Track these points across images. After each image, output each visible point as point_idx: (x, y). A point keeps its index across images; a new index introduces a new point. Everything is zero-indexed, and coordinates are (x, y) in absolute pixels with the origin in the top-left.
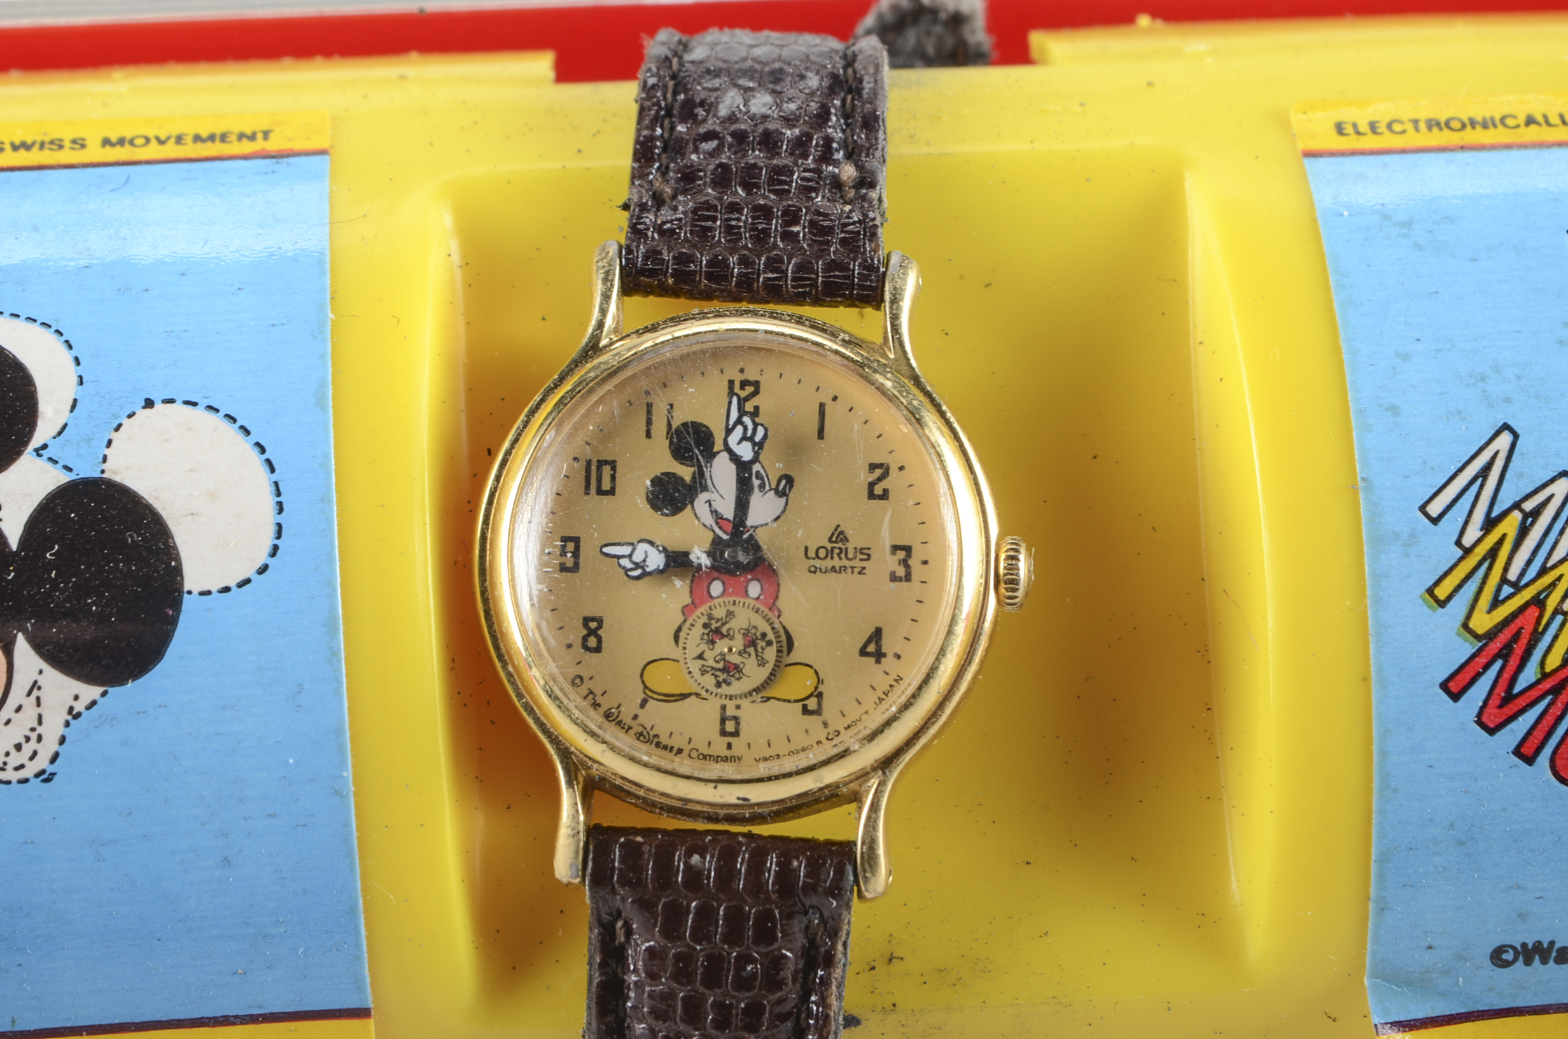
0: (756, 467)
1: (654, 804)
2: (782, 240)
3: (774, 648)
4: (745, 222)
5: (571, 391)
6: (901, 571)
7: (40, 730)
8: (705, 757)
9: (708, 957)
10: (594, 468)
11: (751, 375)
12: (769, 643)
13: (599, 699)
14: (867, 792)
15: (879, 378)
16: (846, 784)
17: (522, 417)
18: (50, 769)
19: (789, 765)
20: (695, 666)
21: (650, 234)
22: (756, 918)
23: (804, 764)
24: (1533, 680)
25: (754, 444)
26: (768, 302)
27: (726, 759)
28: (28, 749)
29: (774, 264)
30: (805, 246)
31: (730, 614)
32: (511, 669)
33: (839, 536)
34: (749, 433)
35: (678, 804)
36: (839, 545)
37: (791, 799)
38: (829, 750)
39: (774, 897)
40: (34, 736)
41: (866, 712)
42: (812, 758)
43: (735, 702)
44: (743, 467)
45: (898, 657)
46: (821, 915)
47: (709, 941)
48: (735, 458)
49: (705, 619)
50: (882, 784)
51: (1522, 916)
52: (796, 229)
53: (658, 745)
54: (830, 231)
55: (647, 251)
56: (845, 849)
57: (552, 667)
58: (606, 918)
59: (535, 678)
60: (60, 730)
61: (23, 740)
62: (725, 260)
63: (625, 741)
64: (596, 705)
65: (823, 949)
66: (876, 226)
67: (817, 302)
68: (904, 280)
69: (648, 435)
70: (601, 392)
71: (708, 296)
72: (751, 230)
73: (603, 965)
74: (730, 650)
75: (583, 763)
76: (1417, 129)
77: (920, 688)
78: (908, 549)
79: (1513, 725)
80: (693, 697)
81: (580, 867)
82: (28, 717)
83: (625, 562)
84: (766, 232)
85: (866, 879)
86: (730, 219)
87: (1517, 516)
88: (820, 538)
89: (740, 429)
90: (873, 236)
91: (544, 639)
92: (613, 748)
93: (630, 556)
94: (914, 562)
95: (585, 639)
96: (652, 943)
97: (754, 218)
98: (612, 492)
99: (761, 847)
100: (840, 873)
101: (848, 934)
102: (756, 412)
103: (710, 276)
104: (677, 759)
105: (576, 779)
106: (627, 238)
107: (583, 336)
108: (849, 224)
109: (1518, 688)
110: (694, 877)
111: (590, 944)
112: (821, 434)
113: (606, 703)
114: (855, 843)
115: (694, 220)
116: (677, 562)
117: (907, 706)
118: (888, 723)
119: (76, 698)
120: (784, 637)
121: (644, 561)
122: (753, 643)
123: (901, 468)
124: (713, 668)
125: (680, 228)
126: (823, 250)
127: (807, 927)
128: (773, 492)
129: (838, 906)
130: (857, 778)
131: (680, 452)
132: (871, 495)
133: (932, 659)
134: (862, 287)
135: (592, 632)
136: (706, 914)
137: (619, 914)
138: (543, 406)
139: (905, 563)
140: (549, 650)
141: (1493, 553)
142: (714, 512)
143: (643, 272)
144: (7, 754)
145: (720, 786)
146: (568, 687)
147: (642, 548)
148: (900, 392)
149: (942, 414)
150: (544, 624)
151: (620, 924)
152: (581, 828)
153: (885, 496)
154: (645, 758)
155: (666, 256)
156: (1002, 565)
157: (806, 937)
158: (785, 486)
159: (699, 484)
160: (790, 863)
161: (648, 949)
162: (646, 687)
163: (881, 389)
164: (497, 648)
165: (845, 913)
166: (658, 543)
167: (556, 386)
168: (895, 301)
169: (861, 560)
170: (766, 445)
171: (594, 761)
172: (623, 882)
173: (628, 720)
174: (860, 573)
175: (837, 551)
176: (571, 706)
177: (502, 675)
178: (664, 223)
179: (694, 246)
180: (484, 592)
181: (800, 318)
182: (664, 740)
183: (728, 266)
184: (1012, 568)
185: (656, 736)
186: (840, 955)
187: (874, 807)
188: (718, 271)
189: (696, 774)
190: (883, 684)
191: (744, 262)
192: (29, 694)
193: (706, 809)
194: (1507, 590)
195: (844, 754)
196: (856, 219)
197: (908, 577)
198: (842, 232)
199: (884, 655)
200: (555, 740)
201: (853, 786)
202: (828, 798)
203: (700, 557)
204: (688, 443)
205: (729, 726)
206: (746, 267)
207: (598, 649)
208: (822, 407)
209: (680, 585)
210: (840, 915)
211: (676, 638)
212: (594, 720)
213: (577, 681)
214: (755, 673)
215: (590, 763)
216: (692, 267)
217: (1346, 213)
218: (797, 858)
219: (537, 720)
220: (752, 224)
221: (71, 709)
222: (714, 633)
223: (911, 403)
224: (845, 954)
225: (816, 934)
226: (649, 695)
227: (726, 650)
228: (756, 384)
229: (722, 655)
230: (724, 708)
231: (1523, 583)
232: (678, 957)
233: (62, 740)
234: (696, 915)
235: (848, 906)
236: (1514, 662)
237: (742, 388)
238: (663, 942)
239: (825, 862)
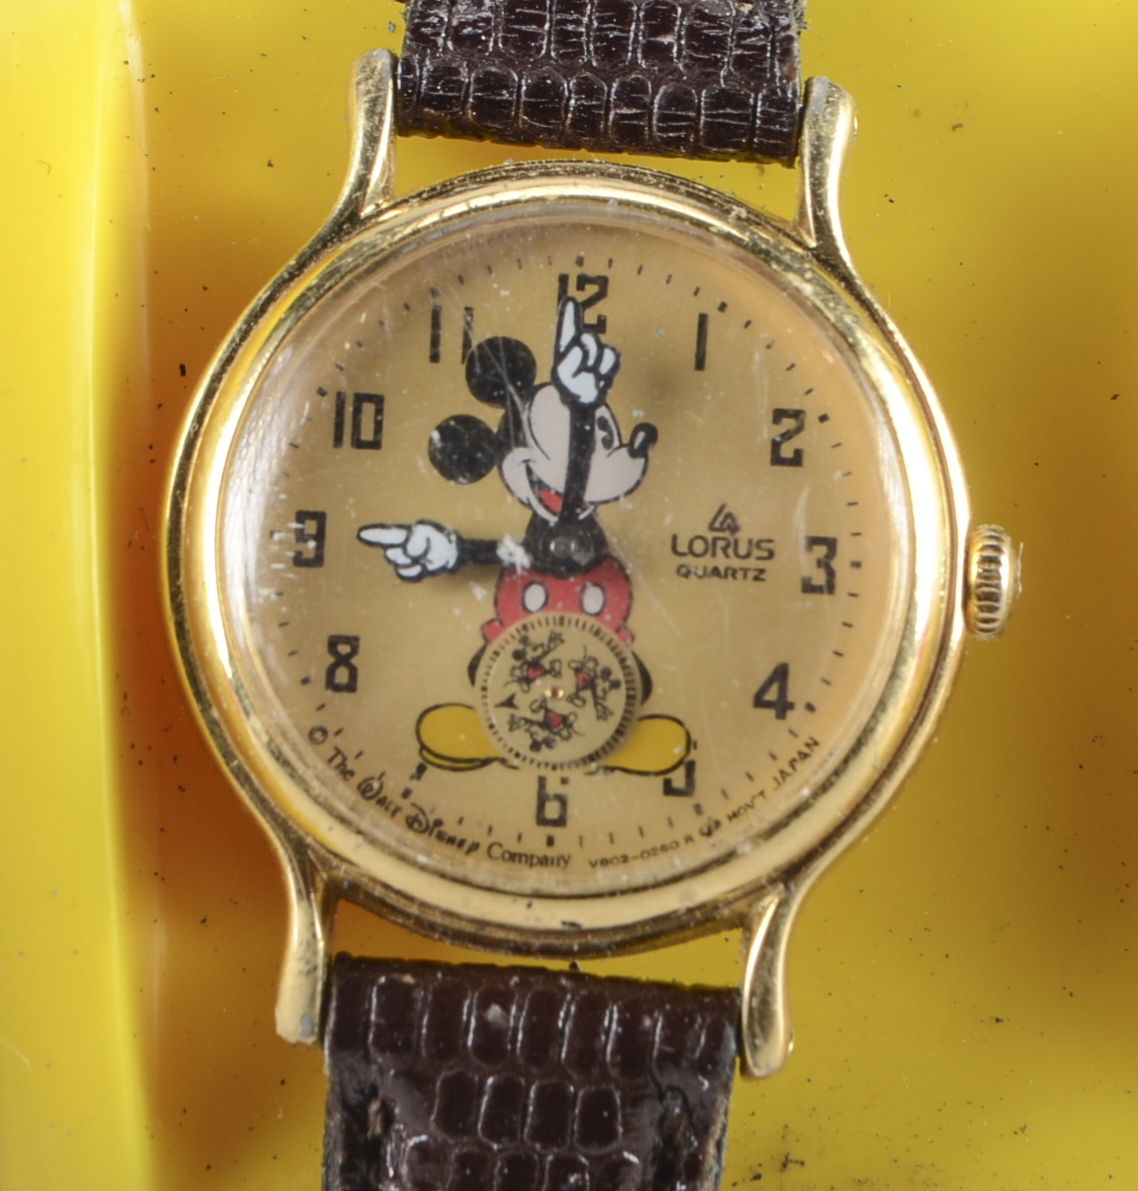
0: (601, 412)
1: (432, 927)
2: (645, 57)
3: (622, 691)
4: (589, 27)
5: (318, 286)
6: (819, 578)
8: (513, 857)
9: (512, 1162)
10: (349, 410)
11: (593, 269)
12: (615, 685)
13: (350, 765)
14: (761, 915)
15: (793, 279)
16: (728, 903)
17: (239, 324)
19: (641, 873)
20: (501, 717)
21: (440, 41)
22: (585, 1104)
23: (666, 873)
25: (599, 377)
26: (620, 151)
27: (544, 861)
29: (632, 94)
30: (681, 66)
31: (556, 639)
32: (215, 714)
33: (725, 522)
34: (591, 362)
35: (470, 928)
36: (726, 534)
37: (643, 923)
38: (705, 851)
39: (614, 1072)
41: (762, 793)
42: (680, 862)
43: (559, 774)
44: (581, 414)
45: (810, 708)
46: (685, 1101)
47: (512, 1134)
48: (568, 398)
49: (516, 646)
50: (783, 904)
52: (667, 39)
53: (440, 837)
54: (719, 44)
55: (436, 69)
56: (723, 1001)
57: (282, 715)
58: (353, 1097)
59: (254, 733)
62: (556, 86)
63: (391, 830)
64: (346, 773)
65: (685, 1152)
66: (790, 39)
67: (696, 152)
68: (832, 123)
69: (434, 357)
70: (361, 290)
71: (527, 138)
72: (597, 39)
73: (347, 1168)
74: (555, 693)
75: (325, 863)
77: (846, 761)
78: (831, 544)
80: (496, 767)
81: (317, 1020)
83: (395, 555)
84: (621, 43)
85: (755, 1048)
86: (565, 22)
88: (695, 523)
89: (576, 353)
90: (786, 54)
91: (270, 673)
92: (372, 841)
93: (403, 546)
94: (840, 564)
95: (331, 672)
96: (424, 1138)
97: (601, 20)
98: (376, 444)
99: (597, 994)
100: (716, 1038)
101: (724, 1129)
102: (600, 327)
103: (532, 110)
104: (470, 861)
105: (314, 885)
106: (406, 47)
107: (335, 198)
108: (750, 35)
110: (492, 1040)
111: (327, 1134)
112: (700, 364)
113: (362, 770)
114: (738, 992)
115: (508, 21)
116: (477, 555)
117: (825, 787)
118: (796, 813)
120: (637, 677)
121: (426, 552)
122: (590, 684)
123: (823, 418)
124: (527, 721)
125: (488, 34)
126: (709, 75)
127: (663, 1119)
128: (624, 451)
129: (712, 1088)
130: (746, 895)
131: (484, 387)
132: (777, 460)
133: (865, 716)
134: (768, 134)
135: (343, 661)
136: (508, 1097)
137: (373, 1092)
138: (271, 309)
139: (825, 564)
140: (277, 690)
142: (537, 485)
143: (428, 101)
145: (537, 904)
146: (305, 747)
147: (422, 533)
148: (825, 302)
149: (888, 336)
150: (271, 651)
151: (374, 1106)
152: (320, 960)
153: (797, 460)
154: (422, 859)
155: (465, 76)
156: (975, 570)
157: (661, 1132)
158: (644, 442)
159: (513, 433)
160: (639, 1021)
161: (418, 1147)
162: (423, 747)
163: (796, 296)
164: (194, 681)
165: (721, 1098)
166: (449, 526)
167: (292, 276)
168: (818, 157)
169: (759, 558)
170: (618, 379)
171: (343, 859)
172: (383, 1045)
173: (398, 800)
174: (756, 578)
175: (721, 544)
176: (309, 776)
177: (202, 722)
178: (463, 25)
179: (509, 63)
180: (176, 593)
181: (672, 181)
182: (450, 828)
183: (560, 95)
184: (990, 576)
185: (438, 823)
186: (710, 1161)
187: (771, 940)
188: (545, 101)
189: (500, 884)
190: (789, 749)
191: (586, 89)
193: (512, 936)
195: (728, 857)
196: (759, 26)
197: (830, 588)
198: (738, 46)
199: (791, 706)
200: (283, 825)
201: (741, 906)
202: (699, 923)
203: (513, 552)
204: (497, 375)
205: (551, 812)
206: (589, 97)
207: (351, 687)
208: (703, 320)
209: (481, 594)
210: (713, 1102)
211: (472, 669)
212: (344, 795)
213: (318, 735)
214: (591, 731)
215: (335, 862)
216: (506, 95)
218: (650, 1014)
219: (255, 794)
220: (599, 29)
222: (530, 668)
223: (841, 319)
224: (718, 1159)
225: (675, 1130)
226: (429, 759)
227: (548, 693)
228: (603, 282)
229: (543, 700)
230: (542, 782)
232: (464, 1160)
234: (493, 1098)
235: (726, 1088)
237: (580, 287)
238: (441, 1136)
239: (693, 1021)
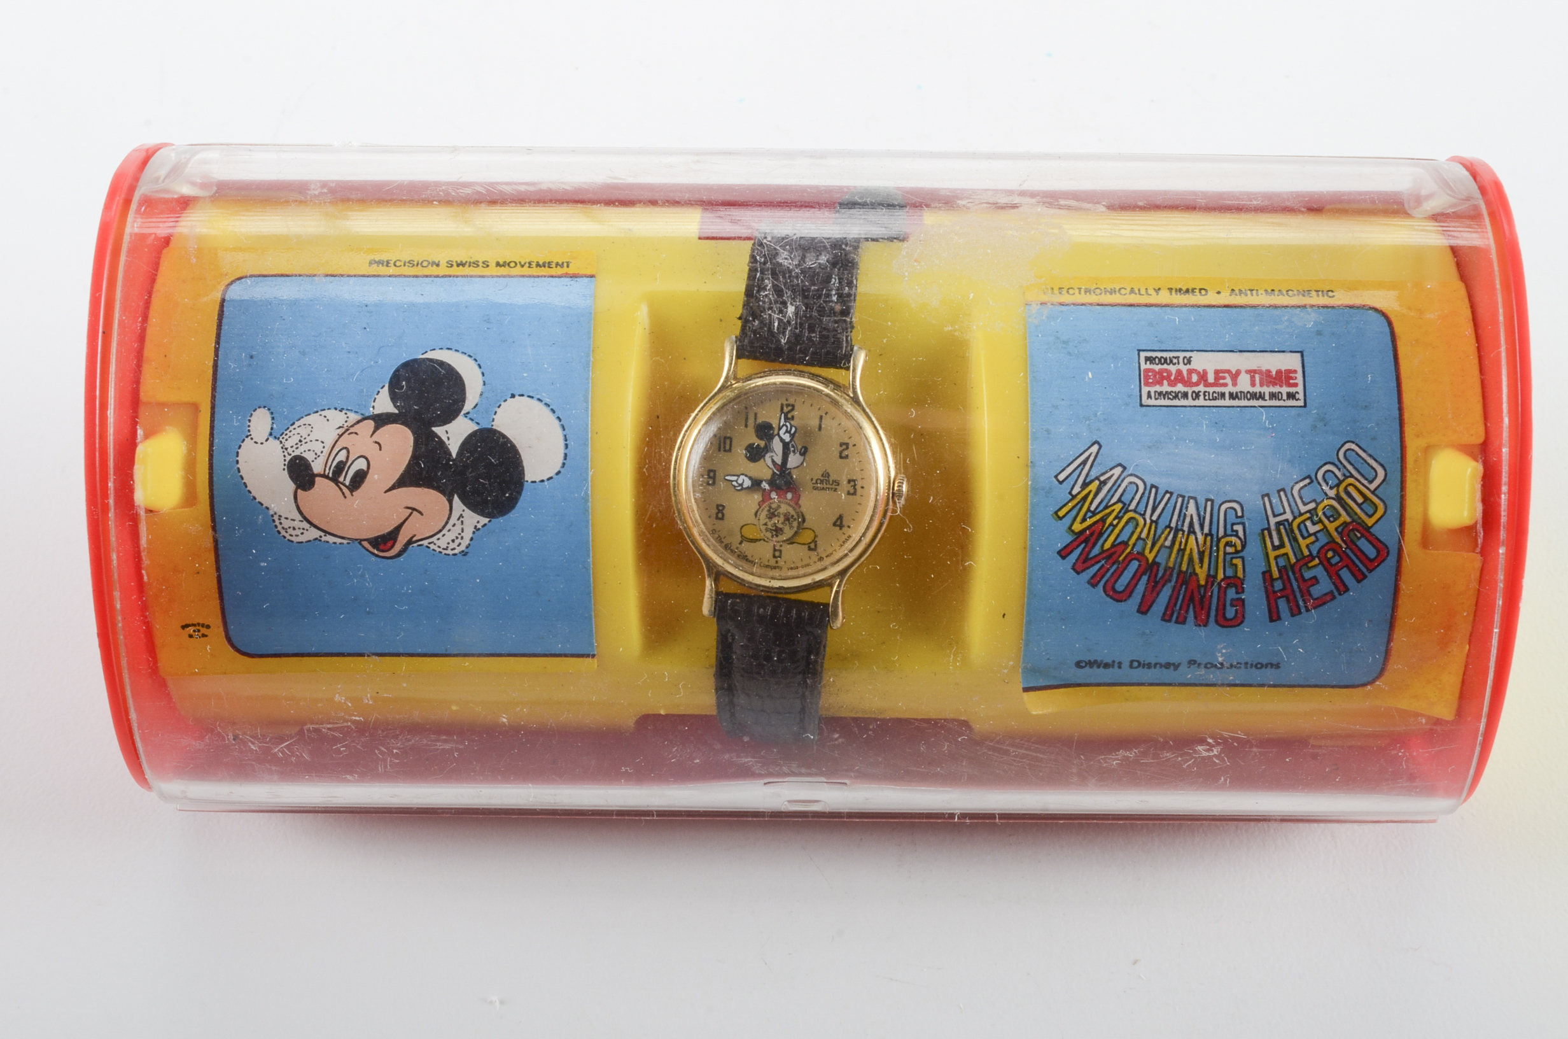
0: (791, 444)
1: (745, 585)
3: (797, 521)
6: (852, 491)
7: (462, 534)
8: (767, 567)
10: (723, 439)
11: (789, 402)
12: (795, 520)
13: (723, 540)
14: (835, 584)
15: (846, 407)
16: (826, 580)
17: (693, 416)
18: (467, 551)
20: (763, 528)
21: (749, 332)
22: (786, 636)
23: (810, 572)
24: (1097, 552)
25: (791, 434)
26: (799, 365)
27: (775, 568)
28: (457, 542)
31: (779, 507)
32: (685, 525)
33: (826, 474)
34: (789, 430)
35: (753, 586)
36: (826, 478)
37: (801, 586)
38: (820, 566)
39: (794, 628)
40: (460, 537)
41: (835, 551)
42: (812, 570)
43: (779, 544)
44: (786, 445)
45: (849, 528)
48: (782, 440)
49: (768, 508)
50: (841, 581)
51: (1089, 650)
52: (813, 335)
53: (747, 560)
54: (828, 337)
55: (748, 342)
56: (825, 606)
57: (703, 525)
58: (723, 631)
59: (695, 532)
60: (471, 535)
61: (455, 538)
62: (782, 348)
63: (732, 558)
64: (721, 542)
65: (815, 649)
67: (821, 367)
68: (859, 360)
69: (746, 426)
71: (774, 361)
73: (722, 650)
75: (715, 567)
76: (1080, 293)
77: (859, 541)
78: (855, 482)
79: (1088, 571)
80: (762, 541)
81: (713, 610)
82: (458, 528)
83: (734, 483)
85: (833, 620)
87: (1097, 482)
88: (818, 475)
89: (784, 428)
91: (700, 514)
92: (727, 561)
93: (737, 481)
94: (857, 487)
95: (717, 514)
96: (744, 643)
97: (795, 328)
98: (730, 451)
99: (790, 603)
100: (824, 616)
102: (792, 420)
104: (756, 568)
105: (711, 572)
106: (740, 333)
107: (720, 380)
109: (1092, 554)
110: (761, 618)
112: (820, 429)
114: (829, 604)
115: (769, 329)
116: (756, 483)
117: (851, 550)
118: (843, 558)
119: (478, 522)
120: (802, 518)
121: (743, 483)
122: (788, 520)
123: (854, 446)
124: (771, 529)
128: (798, 454)
129: (822, 632)
130: (831, 579)
131: (759, 435)
132: (841, 457)
133: (864, 529)
135: (720, 511)
137: (729, 631)
138: (701, 412)
139: (854, 487)
140: (702, 520)
141: (1085, 498)
142: (773, 461)
143: (746, 351)
144: (448, 543)
145: (773, 581)
146: (709, 533)
147: (742, 477)
148: (854, 414)
149: (872, 422)
151: (729, 635)
152: (713, 593)
153: (846, 457)
154: (741, 567)
155: (756, 344)
157: (808, 643)
158: (803, 452)
159: (767, 449)
160: (801, 614)
161: (741, 645)
162: (742, 535)
163: (846, 412)
166: (748, 475)
167: (708, 402)
169: (835, 485)
170: (796, 435)
171: (720, 566)
172: (731, 619)
173: (735, 550)
174: (835, 490)
175: (825, 481)
176: (710, 543)
177: (682, 528)
179: (769, 341)
182: (749, 559)
185: (746, 557)
186: (822, 651)
187: (838, 589)
189: (763, 575)
190: (842, 539)
191: (790, 349)
192: (458, 519)
193: (763, 588)
194: (1089, 514)
195: (826, 568)
197: (855, 493)
199: (844, 526)
200: (703, 556)
201: (829, 581)
203: (766, 484)
204: (763, 432)
205: (777, 553)
207: (722, 519)
208: (820, 418)
209: (758, 494)
211: (756, 515)
212: (720, 549)
213: (714, 532)
214: (788, 533)
215: (717, 566)
217: (1040, 335)
218: (804, 612)
219: (696, 548)
221: (476, 526)
223: (859, 419)
227: (776, 522)
228: (793, 406)
229: (775, 523)
230: (774, 546)
231: (1097, 511)
232: (754, 649)
233: (472, 539)
234: (761, 633)
236: (1090, 545)
237: (787, 407)
238: (748, 643)
239: (816, 614)
